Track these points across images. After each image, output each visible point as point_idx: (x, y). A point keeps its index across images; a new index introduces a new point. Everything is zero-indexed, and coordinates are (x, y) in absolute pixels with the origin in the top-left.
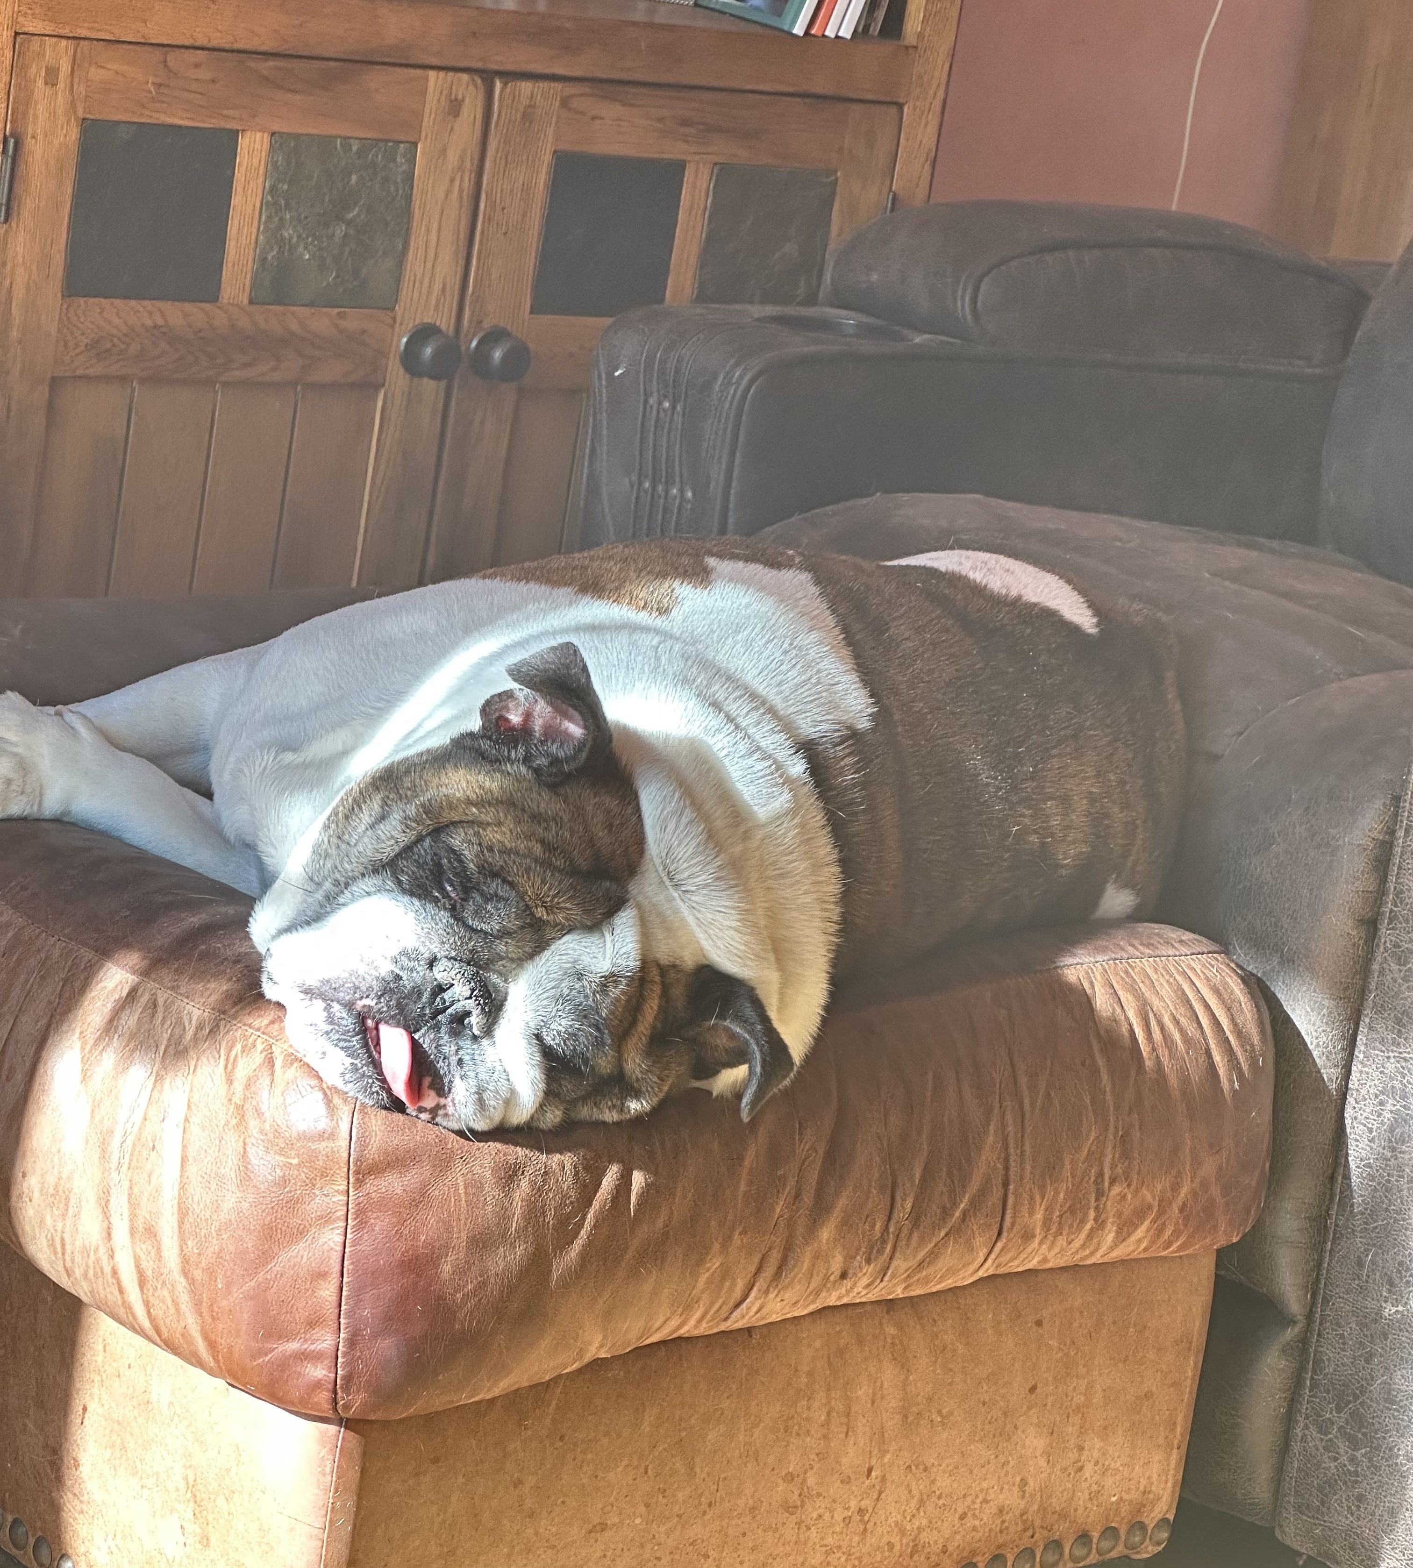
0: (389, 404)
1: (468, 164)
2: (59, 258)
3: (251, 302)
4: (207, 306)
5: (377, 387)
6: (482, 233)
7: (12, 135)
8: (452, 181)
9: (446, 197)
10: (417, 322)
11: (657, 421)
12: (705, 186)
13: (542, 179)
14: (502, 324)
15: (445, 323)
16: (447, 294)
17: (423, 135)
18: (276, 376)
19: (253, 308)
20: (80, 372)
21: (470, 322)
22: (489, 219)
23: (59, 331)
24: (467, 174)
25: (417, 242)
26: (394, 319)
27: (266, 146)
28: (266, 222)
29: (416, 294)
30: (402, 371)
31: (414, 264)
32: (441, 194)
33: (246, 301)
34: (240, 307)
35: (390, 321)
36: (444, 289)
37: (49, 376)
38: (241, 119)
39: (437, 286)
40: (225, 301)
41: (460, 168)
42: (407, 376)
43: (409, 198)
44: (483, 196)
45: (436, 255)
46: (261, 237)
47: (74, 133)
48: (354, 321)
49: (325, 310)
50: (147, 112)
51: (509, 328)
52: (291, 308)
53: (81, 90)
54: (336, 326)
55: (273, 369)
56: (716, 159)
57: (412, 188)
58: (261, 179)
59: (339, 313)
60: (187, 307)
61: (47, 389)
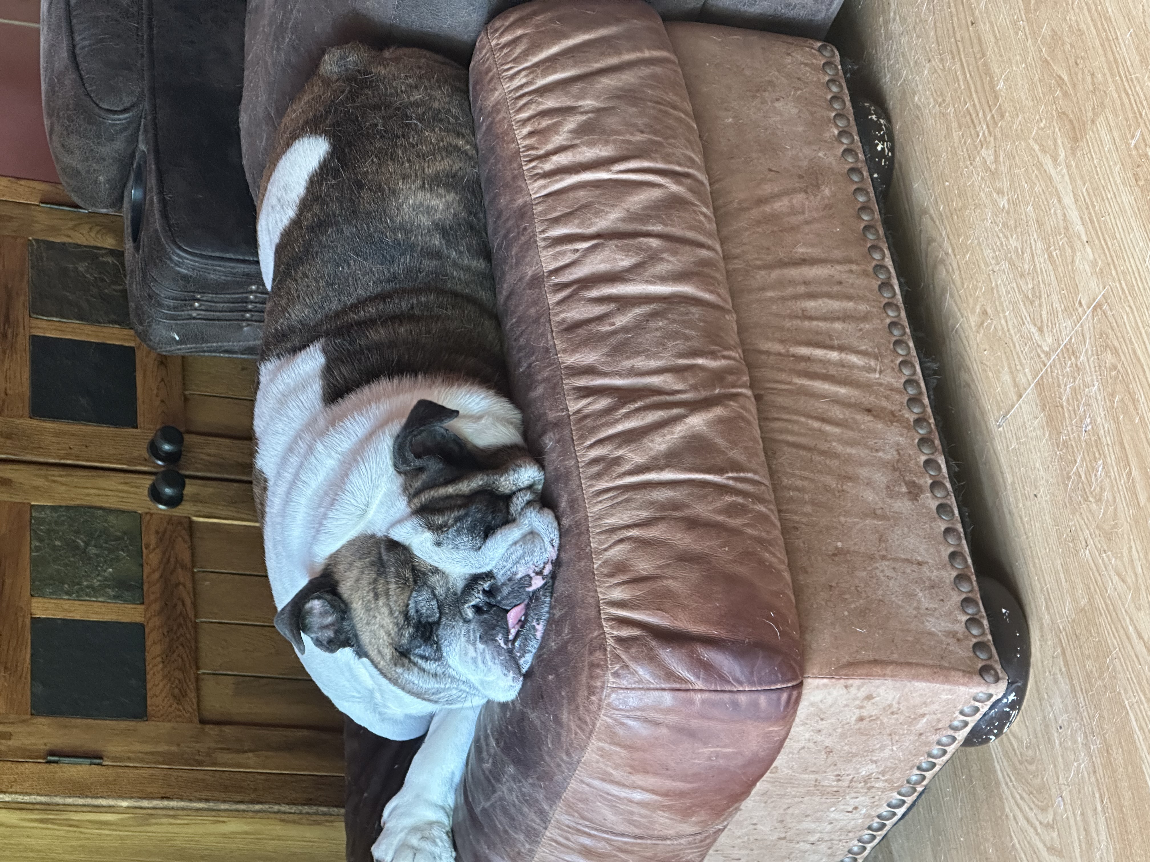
0: (202, 514)
1: (43, 472)
2: (123, 724)
3: (142, 603)
4: (147, 630)
5: (191, 522)
6: (87, 461)
7: (45, 758)
8: (54, 481)
9: (65, 485)
10: (148, 499)
11: (207, 310)
12: (44, 322)
13: (49, 425)
14: (146, 446)
15: (147, 482)
16: (128, 481)
17: (25, 501)
18: (189, 585)
19: (146, 601)
20: (195, 707)
21: (145, 466)
22: (78, 457)
23: (170, 721)
24: (49, 473)
25: (96, 502)
26: (147, 513)
27: (40, 599)
28: (90, 597)
29: (131, 501)
30: (180, 507)
31: (111, 502)
32: (64, 488)
33: (142, 607)
34: (146, 610)
35: (148, 516)
36: (125, 483)
37: (199, 726)
38: (24, 616)
39: (126, 488)
40: (143, 619)
41: (46, 477)
42: (183, 503)
43: (68, 508)
44: (63, 461)
45: (104, 489)
46: (100, 599)
47: (42, 720)
48: (150, 539)
49: (144, 557)
50: (24, 675)
51: (148, 441)
52: (145, 577)
53: (12, 717)
54: (154, 549)
55: (184, 586)
56: (27, 317)
57: (61, 507)
58: (63, 602)
59: (146, 548)
60: (148, 643)
61: (208, 726)
